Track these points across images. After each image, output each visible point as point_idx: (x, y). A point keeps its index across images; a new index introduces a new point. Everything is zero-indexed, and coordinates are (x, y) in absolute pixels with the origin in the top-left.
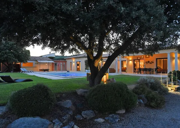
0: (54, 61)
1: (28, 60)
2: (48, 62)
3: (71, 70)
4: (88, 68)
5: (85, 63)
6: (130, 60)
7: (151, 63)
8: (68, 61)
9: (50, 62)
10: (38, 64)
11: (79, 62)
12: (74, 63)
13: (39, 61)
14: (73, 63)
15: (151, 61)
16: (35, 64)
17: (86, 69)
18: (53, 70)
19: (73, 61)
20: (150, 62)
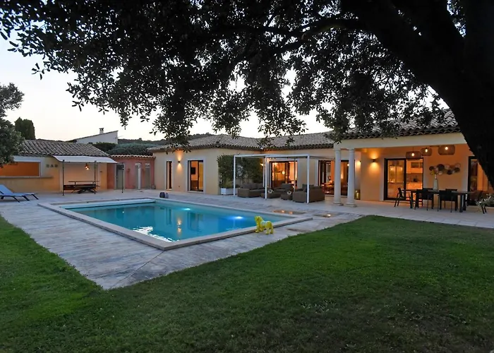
0: (113, 159)
1: (16, 154)
2: (91, 160)
3: (170, 187)
4: (228, 183)
5: (217, 168)
6: (374, 161)
7: (449, 172)
8: (162, 159)
9: (99, 160)
10: (56, 166)
11: (199, 161)
12: (180, 165)
13: (60, 158)
14: (176, 166)
15: (451, 167)
16: (48, 166)
17: (221, 185)
18: (109, 187)
19: (176, 158)
20: (447, 168)
